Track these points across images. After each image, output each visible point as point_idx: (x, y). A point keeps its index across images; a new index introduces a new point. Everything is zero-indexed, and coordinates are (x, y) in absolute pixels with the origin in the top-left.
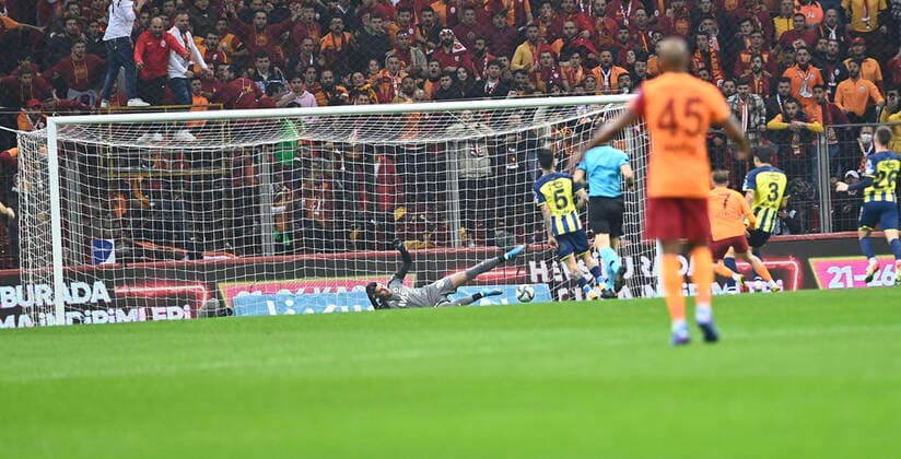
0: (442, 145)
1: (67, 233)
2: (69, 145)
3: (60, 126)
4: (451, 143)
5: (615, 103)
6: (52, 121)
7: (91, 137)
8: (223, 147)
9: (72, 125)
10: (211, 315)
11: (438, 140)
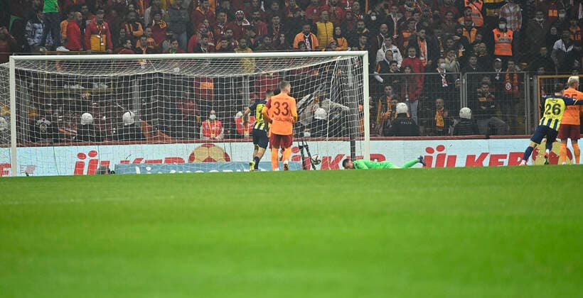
0: (240, 79)
1: (19, 123)
2: (22, 72)
3: (17, 61)
4: (245, 77)
5: (343, 56)
6: (13, 58)
7: (35, 68)
8: (112, 75)
9: (24, 61)
10: (103, 173)
11: (237, 75)
